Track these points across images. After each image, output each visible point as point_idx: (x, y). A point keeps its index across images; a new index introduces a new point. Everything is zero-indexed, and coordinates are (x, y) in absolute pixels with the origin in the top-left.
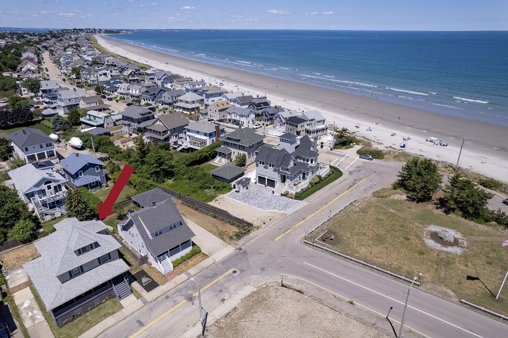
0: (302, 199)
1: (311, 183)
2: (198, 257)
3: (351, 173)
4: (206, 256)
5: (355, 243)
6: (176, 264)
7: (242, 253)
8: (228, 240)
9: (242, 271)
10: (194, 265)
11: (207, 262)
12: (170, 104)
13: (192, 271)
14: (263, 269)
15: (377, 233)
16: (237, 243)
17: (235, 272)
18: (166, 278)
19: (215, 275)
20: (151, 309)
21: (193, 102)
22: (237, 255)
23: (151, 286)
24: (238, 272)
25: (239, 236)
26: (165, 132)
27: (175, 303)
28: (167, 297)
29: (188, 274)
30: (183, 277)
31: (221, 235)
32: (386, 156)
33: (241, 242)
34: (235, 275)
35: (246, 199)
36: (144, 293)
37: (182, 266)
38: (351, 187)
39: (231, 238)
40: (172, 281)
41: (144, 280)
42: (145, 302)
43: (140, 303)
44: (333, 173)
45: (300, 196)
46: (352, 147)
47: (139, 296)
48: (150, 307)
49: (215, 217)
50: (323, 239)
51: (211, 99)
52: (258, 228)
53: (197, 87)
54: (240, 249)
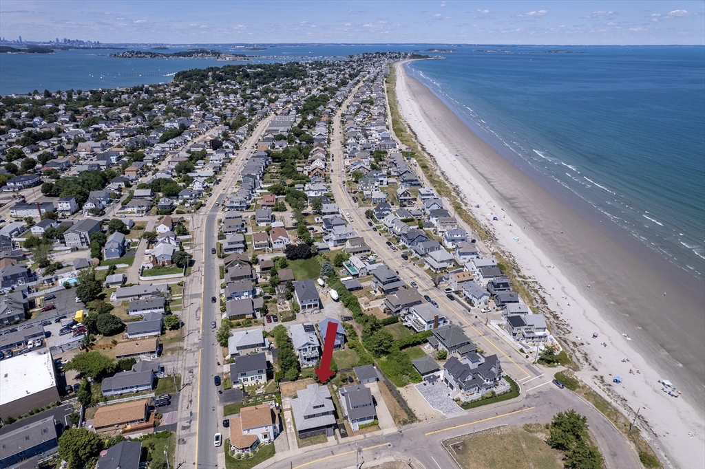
0: (465, 409)
1: (482, 397)
2: (375, 427)
3: (528, 396)
4: (379, 428)
6: (361, 427)
7: (400, 435)
8: (397, 423)
9: (394, 446)
10: (370, 432)
11: (378, 433)
12: (422, 255)
13: (368, 435)
14: (406, 450)
16: (401, 427)
17: (390, 445)
18: (353, 434)
19: (379, 443)
20: (340, 448)
22: (397, 435)
23: (344, 435)
24: (392, 446)
25: (405, 423)
27: (352, 450)
28: (349, 445)
29: (365, 436)
30: (362, 436)
31: (395, 417)
33: (404, 427)
34: (389, 447)
35: (426, 393)
36: (339, 438)
37: (364, 430)
38: (515, 411)
39: (400, 422)
40: (355, 436)
41: (342, 430)
42: (338, 443)
43: (336, 442)
44: (511, 391)
45: (466, 406)
46: (555, 367)
47: (336, 439)
48: (340, 447)
50: (455, 447)
52: (420, 421)
54: (401, 432)
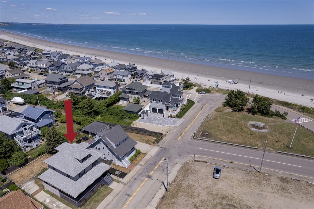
0: (180, 118)
1: (181, 109)
2: (141, 155)
3: (198, 102)
4: (145, 154)
5: (219, 135)
6: (132, 160)
7: (163, 150)
8: (152, 144)
9: (169, 158)
10: (141, 160)
11: (147, 157)
12: (71, 72)
13: (142, 163)
14: (179, 155)
15: (227, 128)
16: (158, 144)
17: (165, 159)
18: (129, 169)
19: (155, 163)
20: (130, 187)
21: (88, 70)
22: (161, 151)
23: (123, 175)
24: (167, 159)
25: (157, 141)
26: (82, 89)
27: (142, 181)
28: (135, 179)
29: (141, 165)
30: (138, 168)
31: (147, 142)
32: (212, 91)
33: (160, 143)
34: (167, 160)
35: (149, 121)
36: (120, 179)
37: (135, 161)
38: (202, 108)
39: (153, 142)
40: (133, 170)
41: (117, 173)
42: (124, 184)
43: (121, 185)
44: (190, 102)
45: (179, 116)
46: (192, 88)
47: (119, 182)
48: (130, 185)
49: (138, 133)
50: (203, 136)
51: (97, 67)
52: (166, 135)
53: (85, 60)
54: (162, 148)
